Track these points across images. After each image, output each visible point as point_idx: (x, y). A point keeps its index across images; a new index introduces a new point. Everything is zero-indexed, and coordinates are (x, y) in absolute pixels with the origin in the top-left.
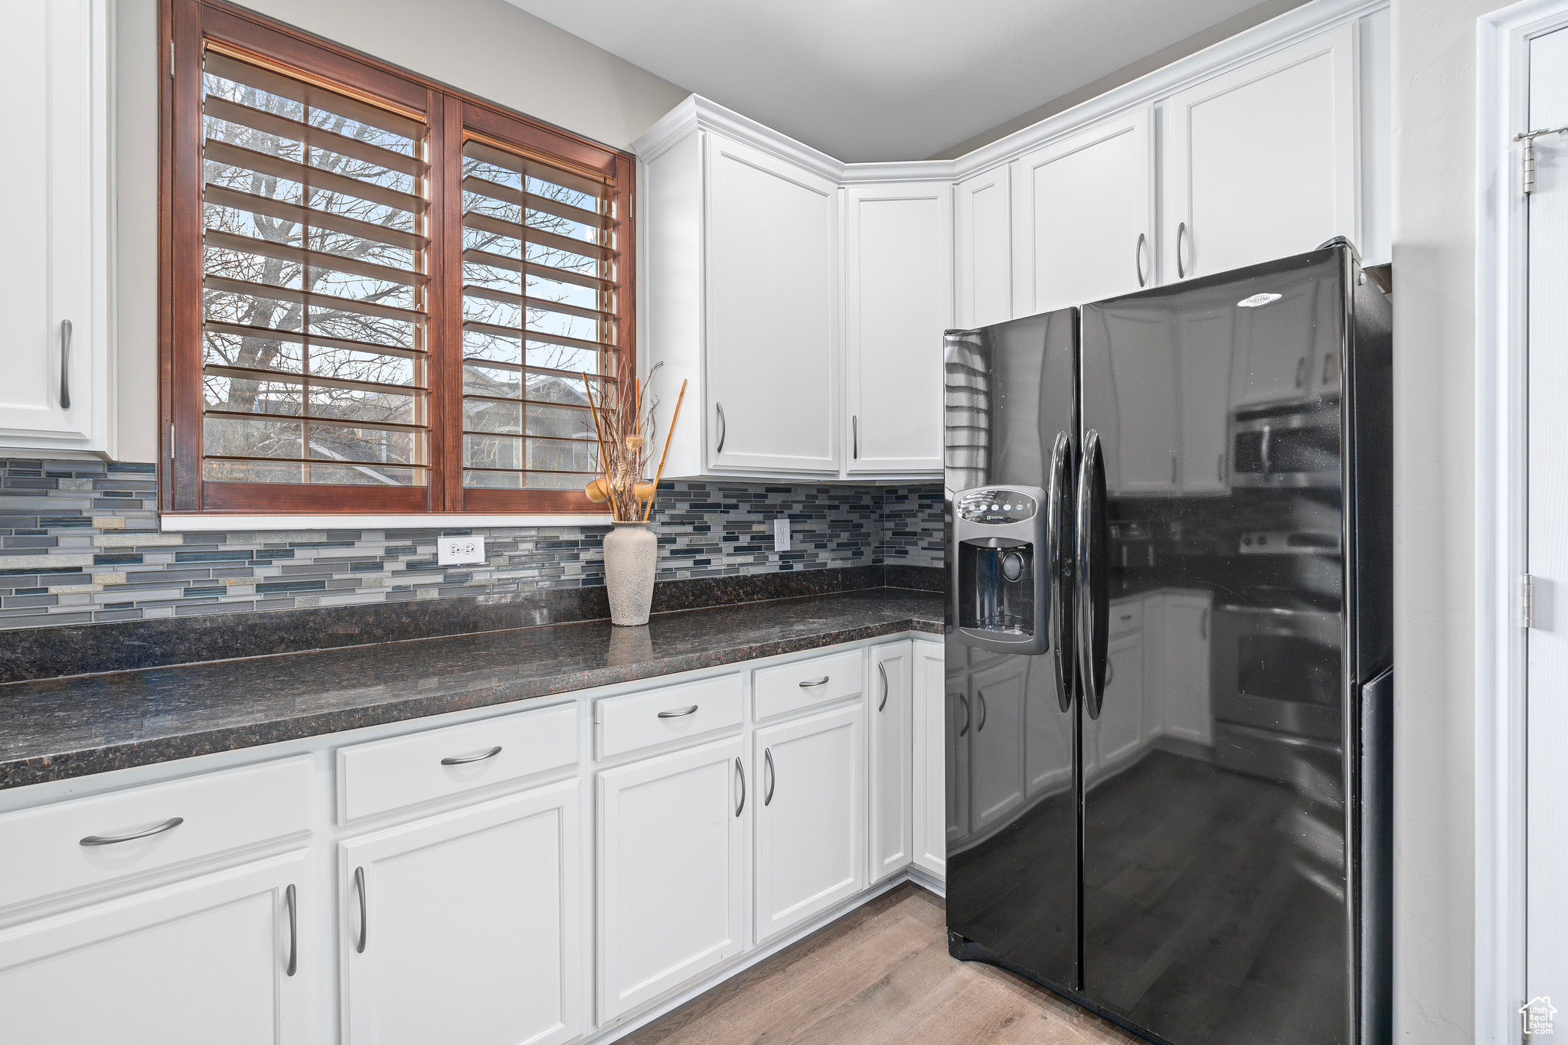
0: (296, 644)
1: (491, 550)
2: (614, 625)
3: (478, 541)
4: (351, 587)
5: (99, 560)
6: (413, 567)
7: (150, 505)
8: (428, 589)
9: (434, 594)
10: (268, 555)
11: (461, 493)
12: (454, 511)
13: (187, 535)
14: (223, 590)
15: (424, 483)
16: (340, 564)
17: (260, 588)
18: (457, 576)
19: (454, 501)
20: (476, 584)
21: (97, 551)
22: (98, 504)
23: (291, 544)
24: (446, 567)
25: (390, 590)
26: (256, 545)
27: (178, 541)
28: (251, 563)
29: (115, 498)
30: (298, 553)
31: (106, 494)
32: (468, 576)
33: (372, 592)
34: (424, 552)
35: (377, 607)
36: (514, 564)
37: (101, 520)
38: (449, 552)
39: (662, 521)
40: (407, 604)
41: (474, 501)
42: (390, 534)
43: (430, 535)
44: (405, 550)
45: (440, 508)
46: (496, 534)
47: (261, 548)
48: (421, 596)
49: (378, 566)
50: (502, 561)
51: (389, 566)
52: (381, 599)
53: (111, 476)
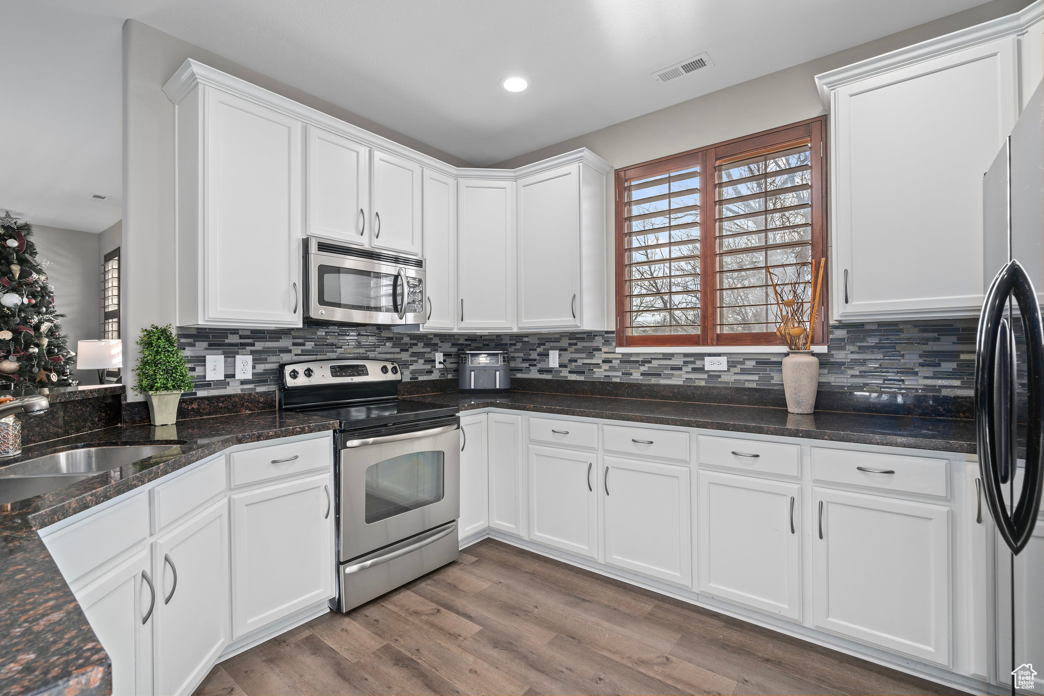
0: (651, 396)
1: (731, 365)
2: (790, 413)
3: (724, 359)
4: (670, 376)
5: (604, 362)
6: (694, 370)
7: (614, 344)
8: (700, 380)
9: (703, 383)
10: (644, 362)
11: (715, 338)
12: (712, 345)
13: (623, 354)
14: (631, 374)
15: (699, 333)
16: (666, 367)
17: (642, 374)
18: (714, 376)
19: (712, 339)
20: (723, 381)
21: (603, 359)
22: (603, 344)
23: (651, 359)
24: (708, 372)
25: (684, 379)
26: (640, 359)
27: (620, 356)
28: (639, 365)
29: (607, 342)
30: (653, 362)
31: (605, 341)
32: (719, 376)
33: (678, 380)
34: (698, 364)
35: (679, 386)
36: (744, 372)
37: (604, 349)
38: (710, 364)
39: (851, 350)
40: (690, 386)
41: (722, 340)
42: (686, 355)
43: (702, 356)
44: (691, 362)
45: (705, 343)
46: (733, 356)
47: (642, 359)
48: (698, 383)
49: (680, 369)
50: (737, 370)
51: (685, 369)
52: (681, 383)
53: (606, 335)
